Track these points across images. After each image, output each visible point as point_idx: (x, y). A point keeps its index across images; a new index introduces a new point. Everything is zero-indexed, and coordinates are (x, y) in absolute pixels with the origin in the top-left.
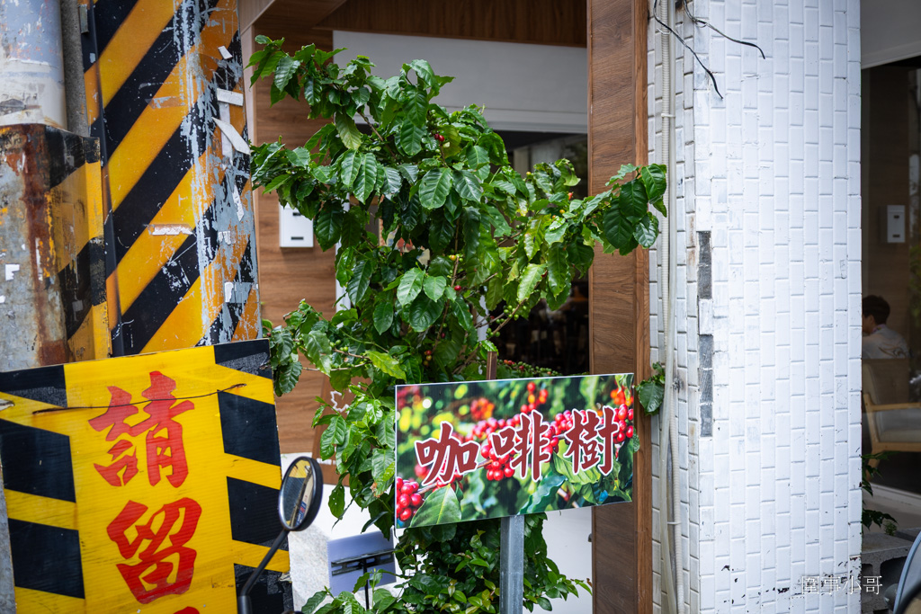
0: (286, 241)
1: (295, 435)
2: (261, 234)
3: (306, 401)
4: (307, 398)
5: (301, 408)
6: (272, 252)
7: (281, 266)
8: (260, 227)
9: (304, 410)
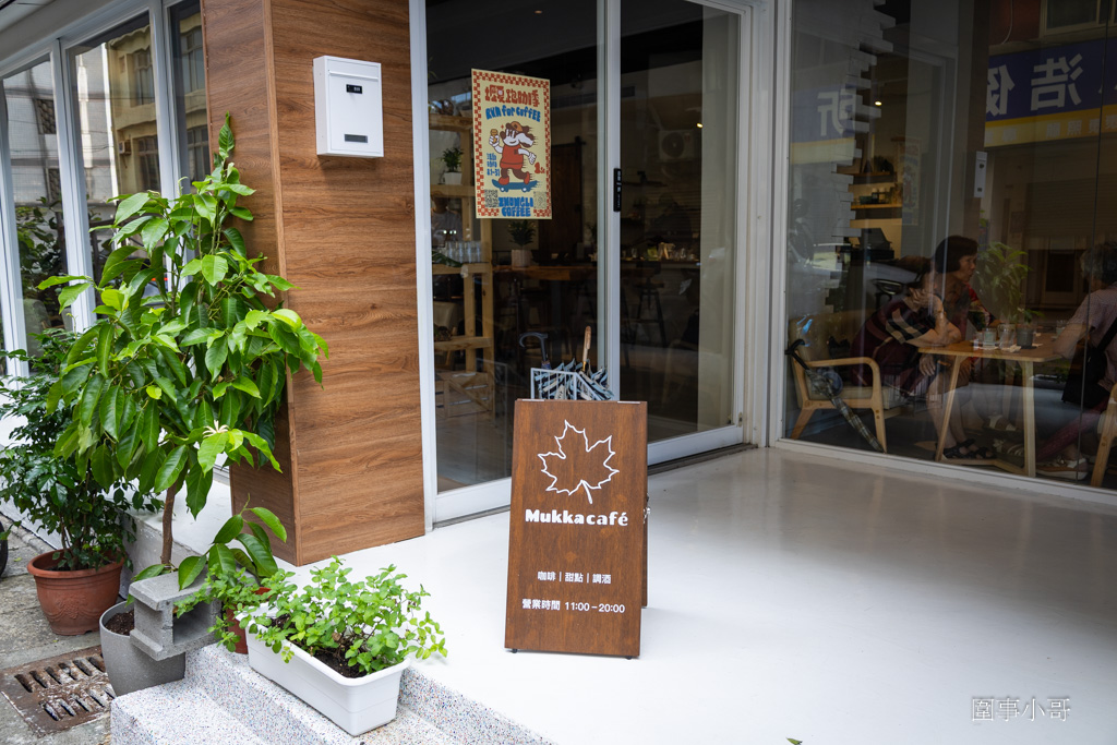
0: (331, 142)
1: (354, 519)
2: (281, 127)
3: (372, 453)
4: (372, 447)
5: (364, 467)
6: (302, 165)
7: (320, 194)
8: (280, 113)
9: (369, 470)
